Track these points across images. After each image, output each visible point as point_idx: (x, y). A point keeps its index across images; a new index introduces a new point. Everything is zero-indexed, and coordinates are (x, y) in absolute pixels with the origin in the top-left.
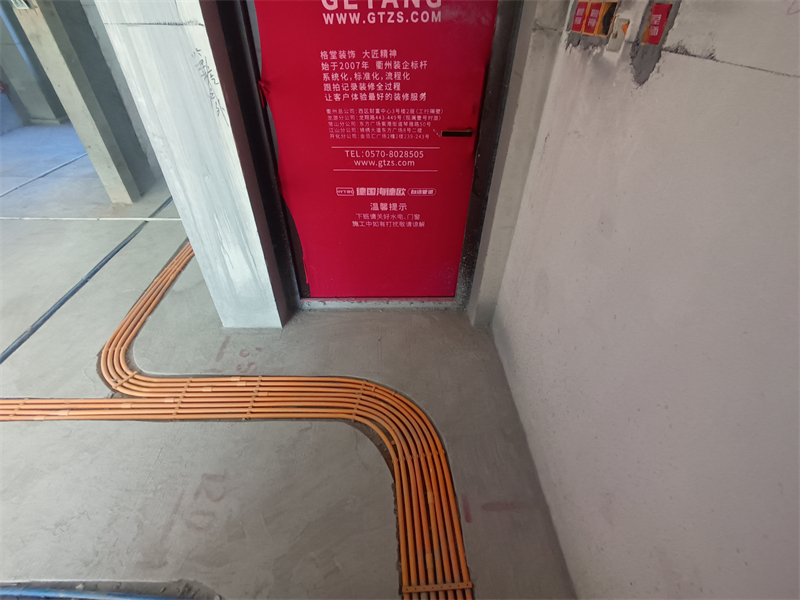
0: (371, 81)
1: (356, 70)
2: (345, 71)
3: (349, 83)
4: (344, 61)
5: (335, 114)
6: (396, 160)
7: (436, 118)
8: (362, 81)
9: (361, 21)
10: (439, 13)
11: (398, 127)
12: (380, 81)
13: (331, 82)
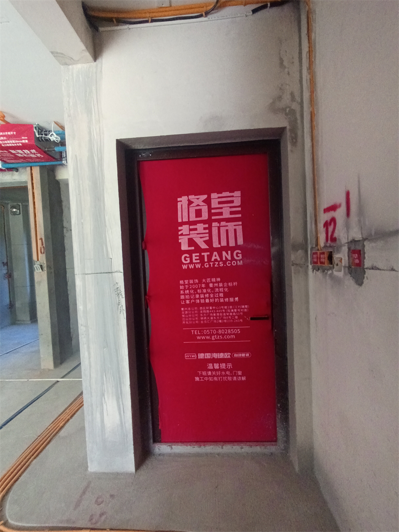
0: (207, 293)
1: (198, 288)
2: (192, 289)
3: (195, 294)
4: (192, 284)
5: (186, 311)
6: (223, 335)
7: (246, 310)
8: (202, 293)
9: (201, 266)
10: (241, 261)
11: (223, 316)
12: (212, 293)
13: (185, 294)
